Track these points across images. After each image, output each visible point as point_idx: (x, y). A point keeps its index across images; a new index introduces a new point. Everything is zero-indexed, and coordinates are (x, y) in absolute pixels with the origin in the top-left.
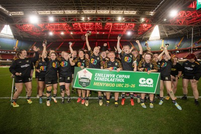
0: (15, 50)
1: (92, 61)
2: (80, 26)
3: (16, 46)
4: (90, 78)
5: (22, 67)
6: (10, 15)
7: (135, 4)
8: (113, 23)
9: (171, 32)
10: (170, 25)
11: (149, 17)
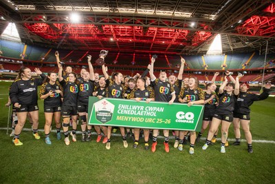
0: (22, 58)
2: (112, 30)
4: (112, 111)
5: (25, 91)
7: (190, 3)
8: (158, 28)
9: (237, 45)
10: (237, 35)
11: (209, 22)
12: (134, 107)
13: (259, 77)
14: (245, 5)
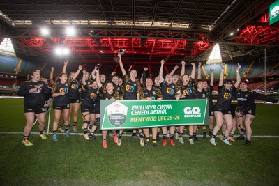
0: (17, 73)
1: (128, 87)
2: (110, 42)
3: (19, 67)
4: (126, 113)
6: (13, 24)
7: (187, 15)
8: (156, 40)
9: (236, 54)
10: (235, 44)
11: (206, 32)
12: (147, 107)
13: (261, 85)
14: (240, 16)
